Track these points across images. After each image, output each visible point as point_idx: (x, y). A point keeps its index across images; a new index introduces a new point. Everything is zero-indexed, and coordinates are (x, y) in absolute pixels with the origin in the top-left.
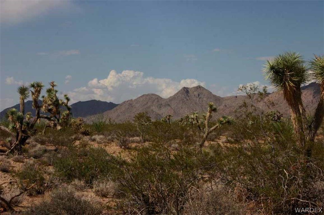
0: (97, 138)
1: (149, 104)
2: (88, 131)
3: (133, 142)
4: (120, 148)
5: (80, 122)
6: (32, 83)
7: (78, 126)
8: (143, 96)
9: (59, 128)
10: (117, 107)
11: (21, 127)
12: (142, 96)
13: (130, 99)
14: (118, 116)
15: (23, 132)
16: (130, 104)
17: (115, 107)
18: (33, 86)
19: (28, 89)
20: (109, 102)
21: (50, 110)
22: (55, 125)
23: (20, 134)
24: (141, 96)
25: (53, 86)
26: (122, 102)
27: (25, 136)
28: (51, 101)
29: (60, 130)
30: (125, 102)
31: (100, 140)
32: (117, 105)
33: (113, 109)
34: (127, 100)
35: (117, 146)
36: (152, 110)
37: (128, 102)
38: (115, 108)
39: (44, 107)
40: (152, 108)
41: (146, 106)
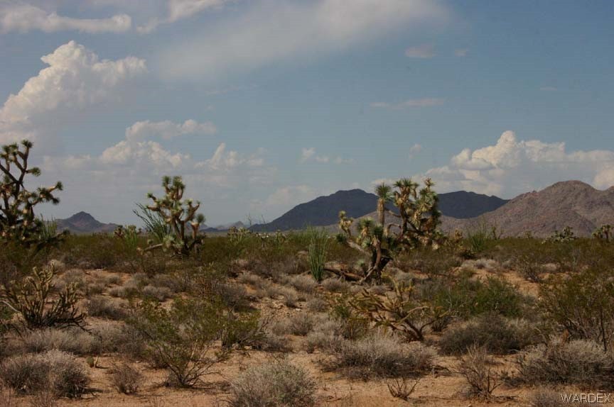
0: (487, 264)
1: (569, 200)
2: (469, 251)
3: (545, 271)
4: (524, 279)
5: (458, 238)
6: (399, 180)
7: (454, 244)
8: (557, 184)
9: (436, 247)
10: (506, 206)
11: (379, 244)
12: (555, 184)
13: (531, 191)
14: (508, 222)
15: (383, 251)
16: (531, 200)
17: (503, 204)
18: (399, 185)
19: (390, 188)
20: (490, 196)
21: (423, 221)
22: (430, 243)
23: (379, 255)
24: (553, 186)
25: (429, 186)
26: (515, 197)
27: (385, 258)
28: (426, 207)
29: (438, 249)
30: (521, 195)
31: (492, 267)
32: (506, 202)
33: (499, 209)
34: (525, 193)
35: (520, 276)
36: (575, 213)
37: (528, 197)
38: (502, 208)
39: (415, 217)
40: (573, 209)
41: (562, 205)
